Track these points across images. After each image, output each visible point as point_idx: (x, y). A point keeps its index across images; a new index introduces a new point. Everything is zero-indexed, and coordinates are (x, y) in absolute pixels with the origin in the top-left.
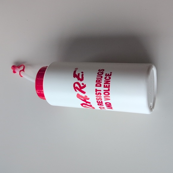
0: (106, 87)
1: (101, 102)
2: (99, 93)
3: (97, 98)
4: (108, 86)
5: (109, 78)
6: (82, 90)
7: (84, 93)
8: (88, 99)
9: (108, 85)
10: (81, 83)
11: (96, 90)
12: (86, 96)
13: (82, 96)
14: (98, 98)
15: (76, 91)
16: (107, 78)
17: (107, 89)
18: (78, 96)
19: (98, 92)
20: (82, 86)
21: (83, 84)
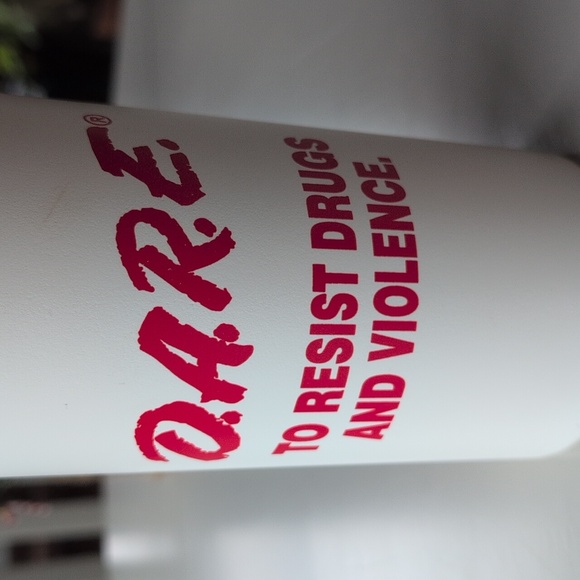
0: (394, 250)
1: (334, 376)
2: (339, 299)
3: (318, 343)
4: (402, 244)
5: (390, 191)
6: (197, 272)
7: (216, 298)
8: (241, 355)
9: (401, 235)
10: (184, 216)
11: (321, 277)
12: (227, 331)
13: (188, 337)
14: (327, 339)
15: (141, 284)
16: (375, 190)
17: (398, 265)
18: (158, 334)
19: (332, 290)
20: (197, 239)
21: (204, 226)
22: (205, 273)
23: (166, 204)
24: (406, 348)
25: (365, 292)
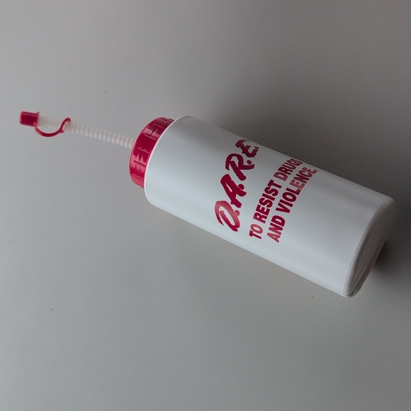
0: (296, 185)
1: (265, 210)
2: (273, 190)
3: (264, 199)
4: (300, 185)
5: (307, 175)
7: (242, 177)
8: (243, 194)
9: (301, 183)
10: (246, 158)
11: (271, 183)
12: (242, 186)
13: (232, 184)
14: (266, 199)
15: (227, 168)
16: (303, 173)
17: (295, 189)
18: (226, 180)
19: (272, 187)
20: (245, 163)
21: (249, 162)
22: (242, 171)
23: (244, 156)
24: (288, 211)
25: (281, 191)
